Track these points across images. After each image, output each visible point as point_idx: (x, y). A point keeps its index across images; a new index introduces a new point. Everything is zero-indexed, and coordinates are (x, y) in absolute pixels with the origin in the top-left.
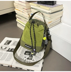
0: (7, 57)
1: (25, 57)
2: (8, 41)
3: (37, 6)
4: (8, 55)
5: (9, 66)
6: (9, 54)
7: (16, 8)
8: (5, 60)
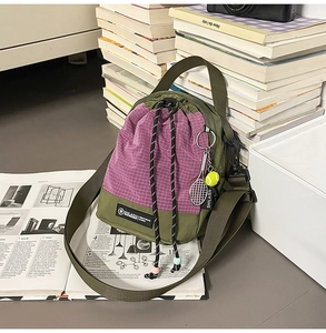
0: (30, 260)
1: (119, 245)
2: (13, 188)
3: (204, 22)
4: (34, 250)
5: (55, 297)
6: (37, 244)
7: (104, 33)
8: (25, 273)
